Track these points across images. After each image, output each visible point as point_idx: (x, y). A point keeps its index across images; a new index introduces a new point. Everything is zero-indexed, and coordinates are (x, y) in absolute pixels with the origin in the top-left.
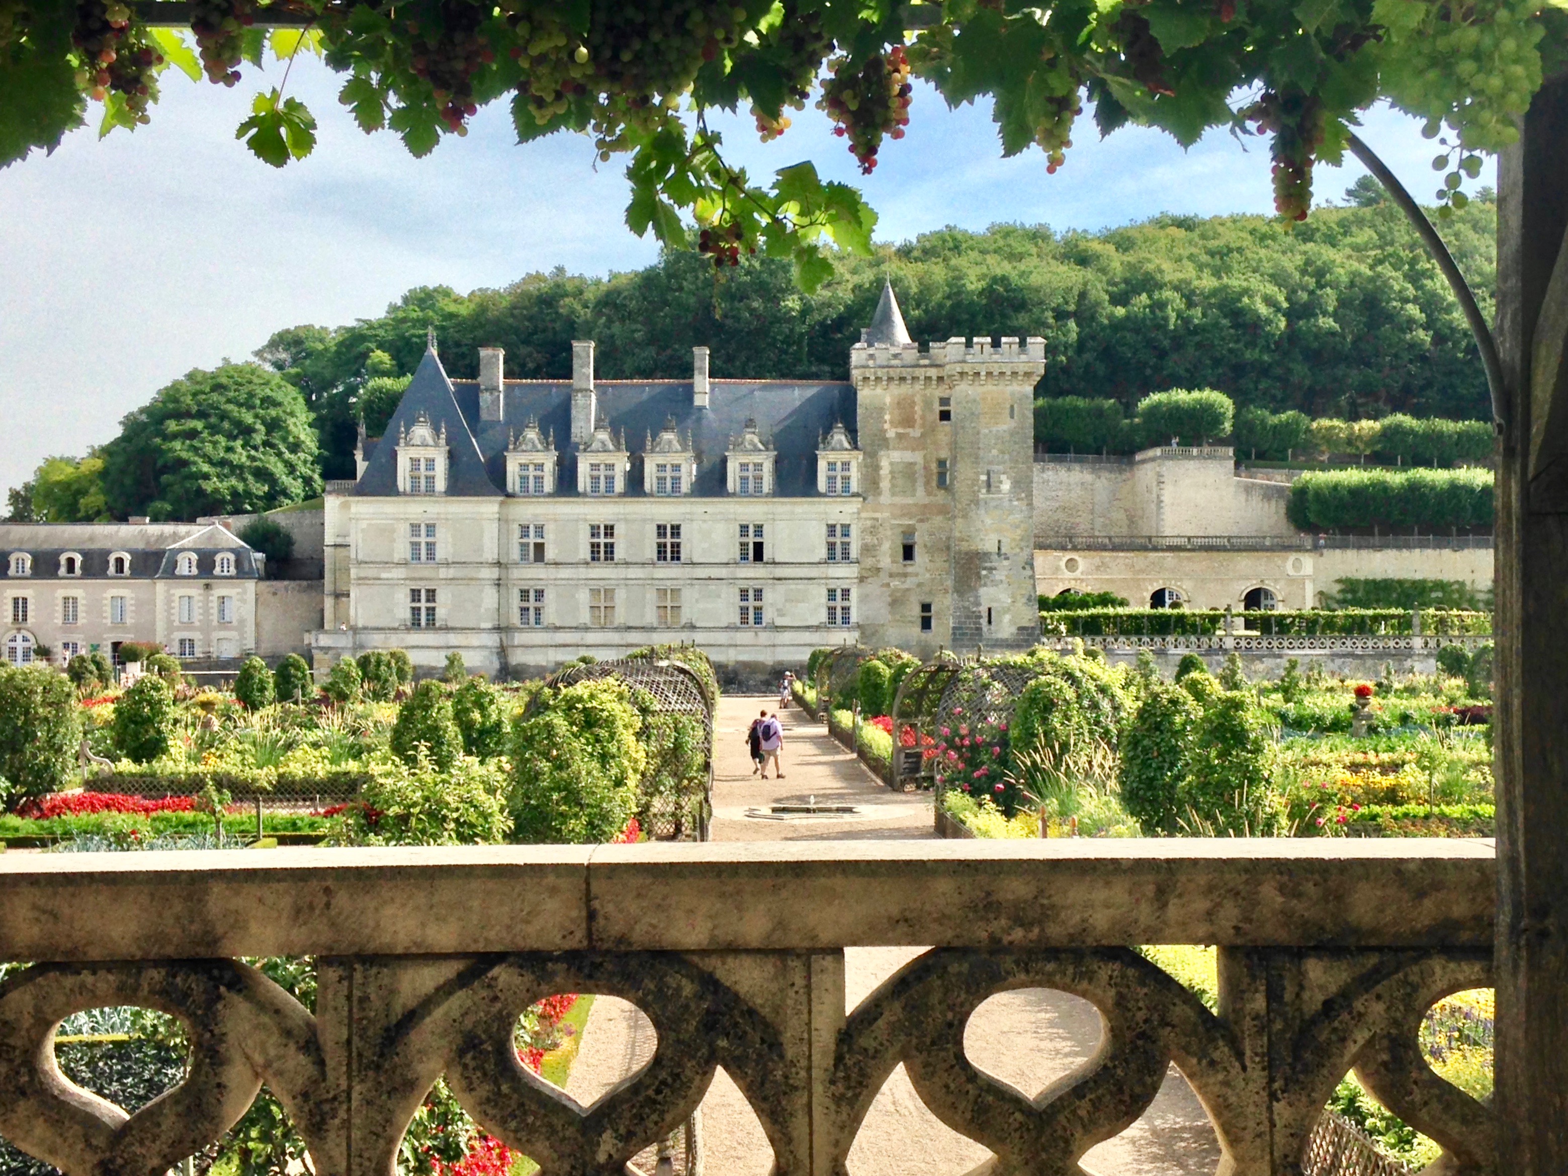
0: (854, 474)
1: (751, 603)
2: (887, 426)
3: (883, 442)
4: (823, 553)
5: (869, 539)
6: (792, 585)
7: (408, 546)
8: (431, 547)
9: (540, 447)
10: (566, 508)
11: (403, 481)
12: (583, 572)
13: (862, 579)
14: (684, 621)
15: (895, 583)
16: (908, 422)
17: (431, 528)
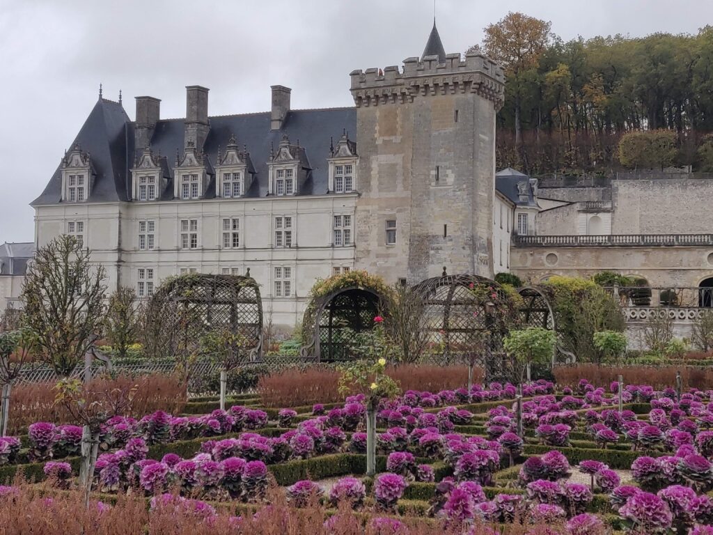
0: (354, 175)
2: (376, 135)
5: (363, 228)
6: (310, 266)
9: (152, 164)
10: (169, 209)
11: (64, 193)
12: (175, 256)
15: (381, 262)
16: (391, 131)
17: (80, 224)
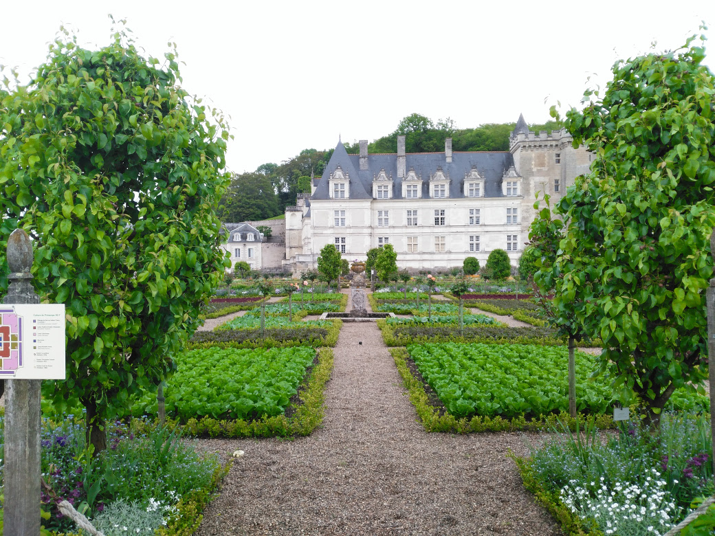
0: (519, 186)
1: (475, 242)
2: (533, 167)
3: (531, 173)
4: (505, 221)
6: (493, 235)
7: (334, 220)
8: (343, 220)
9: (386, 179)
10: (398, 204)
11: (332, 194)
12: (404, 230)
13: (522, 231)
14: (446, 250)
16: (542, 164)
17: (343, 212)
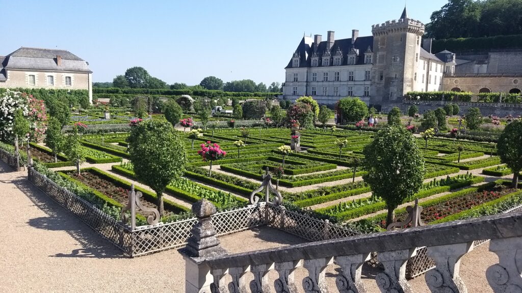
0: (372, 58)
2: (379, 46)
3: (378, 50)
4: (364, 78)
5: (374, 75)
6: (358, 86)
7: (294, 78)
8: (297, 78)
9: (316, 56)
10: (321, 69)
12: (322, 83)
13: (371, 85)
15: (378, 86)
16: (383, 44)
17: (297, 74)
